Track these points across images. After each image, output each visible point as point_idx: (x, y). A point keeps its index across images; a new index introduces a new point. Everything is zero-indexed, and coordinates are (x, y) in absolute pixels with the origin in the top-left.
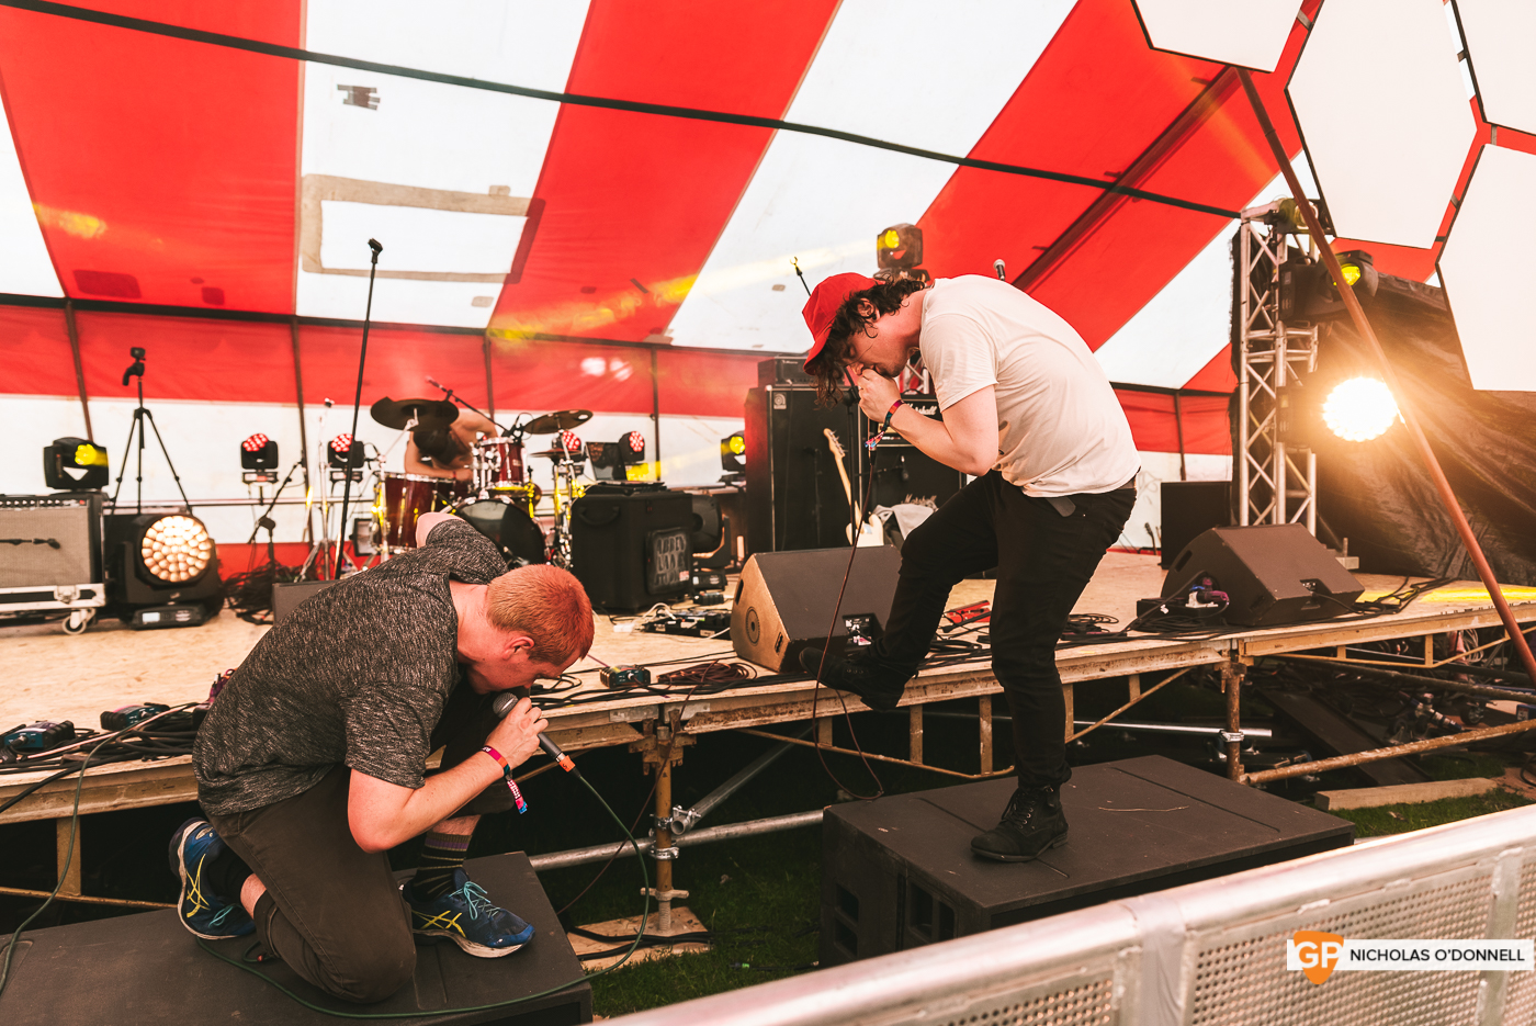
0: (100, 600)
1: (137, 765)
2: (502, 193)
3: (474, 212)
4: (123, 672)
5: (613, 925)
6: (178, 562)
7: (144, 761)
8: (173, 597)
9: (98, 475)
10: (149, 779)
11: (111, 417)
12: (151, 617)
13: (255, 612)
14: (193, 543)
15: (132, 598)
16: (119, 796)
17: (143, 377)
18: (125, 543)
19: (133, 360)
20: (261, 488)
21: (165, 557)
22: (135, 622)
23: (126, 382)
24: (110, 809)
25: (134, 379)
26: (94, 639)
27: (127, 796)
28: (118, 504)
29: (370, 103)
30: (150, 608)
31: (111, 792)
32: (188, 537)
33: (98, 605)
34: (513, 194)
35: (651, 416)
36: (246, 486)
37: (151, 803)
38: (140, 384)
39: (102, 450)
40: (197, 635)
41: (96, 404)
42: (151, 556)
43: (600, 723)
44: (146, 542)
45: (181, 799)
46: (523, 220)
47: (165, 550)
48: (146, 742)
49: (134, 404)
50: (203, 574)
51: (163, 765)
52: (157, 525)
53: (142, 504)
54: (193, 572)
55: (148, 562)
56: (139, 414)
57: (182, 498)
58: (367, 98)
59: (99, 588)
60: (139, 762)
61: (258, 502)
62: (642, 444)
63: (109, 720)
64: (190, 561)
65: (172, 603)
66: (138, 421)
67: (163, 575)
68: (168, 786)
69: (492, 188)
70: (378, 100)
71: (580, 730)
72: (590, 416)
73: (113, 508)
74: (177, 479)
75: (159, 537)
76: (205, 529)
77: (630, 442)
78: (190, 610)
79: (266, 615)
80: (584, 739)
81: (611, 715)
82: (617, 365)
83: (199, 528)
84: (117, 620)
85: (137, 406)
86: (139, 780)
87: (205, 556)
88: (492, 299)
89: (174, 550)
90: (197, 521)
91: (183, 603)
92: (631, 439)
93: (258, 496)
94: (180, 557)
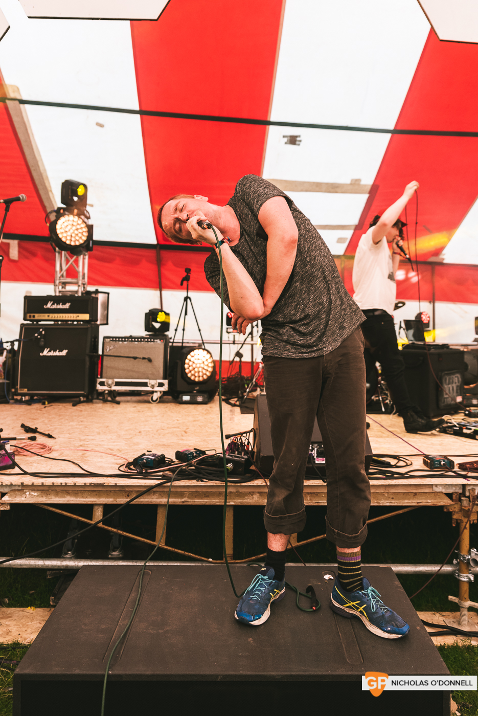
0: (165, 388)
1: (193, 483)
2: (357, 182)
3: (342, 193)
4: (178, 427)
5: (430, 615)
6: (199, 372)
7: (197, 481)
8: (196, 389)
9: (165, 326)
10: (198, 490)
11: (173, 299)
12: (186, 398)
13: (230, 399)
14: (206, 363)
15: (179, 388)
16: (185, 497)
17: (189, 282)
18: (178, 361)
19: (186, 274)
20: (234, 336)
21: (194, 369)
22: (179, 400)
23: (182, 284)
24: (181, 504)
25: (185, 283)
26: (162, 407)
27: (189, 498)
28: (175, 341)
29: (297, 143)
30: (186, 393)
31: (181, 495)
32: (204, 360)
33: (165, 390)
34: (363, 183)
35: (430, 302)
36: (227, 334)
37: (199, 503)
38: (188, 285)
39: (167, 314)
40: (206, 409)
41: (165, 293)
42: (188, 368)
43: (427, 490)
44: (187, 361)
45: (212, 503)
46: (366, 196)
47: (194, 366)
48: (198, 470)
49: (183, 294)
50: (209, 378)
51: (206, 484)
52: (192, 353)
53: (184, 341)
54: (205, 377)
55: (187, 371)
56: (186, 299)
57: (201, 339)
58: (296, 141)
59: (166, 382)
60: (195, 481)
61: (232, 342)
62: (428, 319)
63: (180, 455)
64: (204, 371)
65: (195, 392)
66: (185, 303)
67: (193, 378)
68: (206, 495)
69: (352, 180)
70: (300, 141)
71: (415, 494)
72: (404, 304)
73: (173, 342)
74: (200, 330)
75: (192, 359)
76: (211, 356)
77: (421, 318)
78: (203, 396)
79: (236, 402)
80: (418, 499)
81: (434, 487)
82: (412, 274)
83: (209, 355)
84: (170, 397)
85: (186, 296)
86: (194, 490)
87: (210, 369)
88: (347, 239)
89: (198, 366)
90: (208, 352)
91: (200, 392)
92: (422, 316)
93: (233, 340)
94: (200, 369)
